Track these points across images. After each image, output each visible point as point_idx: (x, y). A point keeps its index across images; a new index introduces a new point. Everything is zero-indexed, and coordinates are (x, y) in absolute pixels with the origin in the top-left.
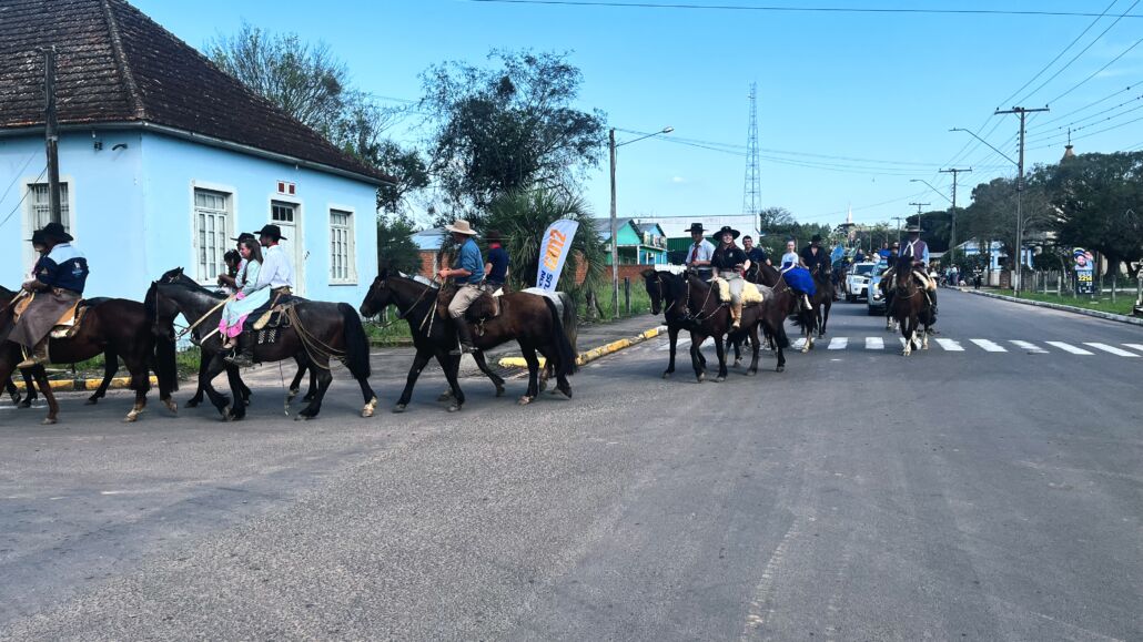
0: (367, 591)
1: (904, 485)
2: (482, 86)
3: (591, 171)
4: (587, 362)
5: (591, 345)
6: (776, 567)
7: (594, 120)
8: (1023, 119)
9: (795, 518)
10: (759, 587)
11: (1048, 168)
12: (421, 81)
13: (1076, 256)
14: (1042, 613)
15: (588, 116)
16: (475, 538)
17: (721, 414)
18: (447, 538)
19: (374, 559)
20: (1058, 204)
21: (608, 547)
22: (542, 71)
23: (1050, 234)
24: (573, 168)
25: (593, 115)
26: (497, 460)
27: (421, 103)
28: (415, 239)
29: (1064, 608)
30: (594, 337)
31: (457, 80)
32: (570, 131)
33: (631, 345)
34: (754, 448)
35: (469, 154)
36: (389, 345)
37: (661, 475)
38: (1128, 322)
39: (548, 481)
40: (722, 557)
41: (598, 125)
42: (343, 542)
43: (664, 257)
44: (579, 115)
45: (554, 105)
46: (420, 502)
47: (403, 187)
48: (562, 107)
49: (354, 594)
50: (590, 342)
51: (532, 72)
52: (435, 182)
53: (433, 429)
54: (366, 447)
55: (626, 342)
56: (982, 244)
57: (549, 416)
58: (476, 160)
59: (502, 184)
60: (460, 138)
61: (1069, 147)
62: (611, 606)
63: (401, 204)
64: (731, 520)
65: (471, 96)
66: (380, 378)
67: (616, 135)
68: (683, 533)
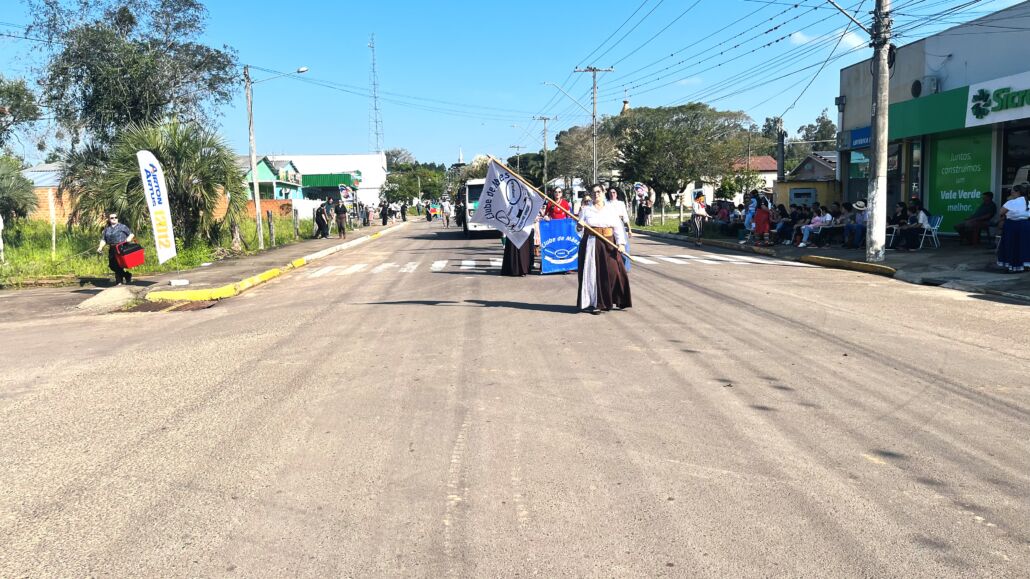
0: (50, 533)
1: (548, 373)
2: (96, 15)
3: (224, 107)
4: (241, 292)
5: (240, 277)
6: (461, 453)
7: (224, 56)
8: (594, 77)
9: (467, 410)
10: (451, 471)
11: (613, 119)
12: (26, 7)
13: (637, 188)
14: (670, 458)
15: (218, 52)
16: (162, 465)
17: (382, 329)
18: (131, 470)
19: (51, 502)
20: (620, 147)
21: (304, 456)
22: (164, 4)
23: (616, 172)
24: (205, 104)
25: (223, 51)
26: (167, 391)
27: (28, 30)
28: (27, 175)
29: (684, 453)
30: (243, 269)
31: (68, 7)
32: (198, 67)
33: (280, 274)
34: (419, 355)
35: (86, 86)
36: (11, 286)
37: (341, 387)
38: (676, 239)
39: (228, 405)
40: (412, 451)
41: (229, 62)
42: (9, 489)
43: (300, 192)
44: (208, 50)
45: (182, 40)
46: (89, 439)
47: (11, 119)
48: (189, 41)
49: (36, 540)
50: (243, 273)
51: (153, 3)
52: (48, 115)
53: (84, 367)
54: (9, 391)
55: (275, 271)
56: (566, 181)
57: (213, 344)
58: (95, 91)
59: (127, 119)
60: (75, 68)
61: (625, 102)
62: (320, 508)
63: (8, 138)
64: (413, 418)
65: (86, 25)
66: (8, 321)
67: (251, 73)
68: (372, 435)
